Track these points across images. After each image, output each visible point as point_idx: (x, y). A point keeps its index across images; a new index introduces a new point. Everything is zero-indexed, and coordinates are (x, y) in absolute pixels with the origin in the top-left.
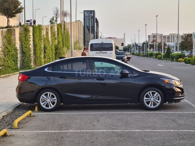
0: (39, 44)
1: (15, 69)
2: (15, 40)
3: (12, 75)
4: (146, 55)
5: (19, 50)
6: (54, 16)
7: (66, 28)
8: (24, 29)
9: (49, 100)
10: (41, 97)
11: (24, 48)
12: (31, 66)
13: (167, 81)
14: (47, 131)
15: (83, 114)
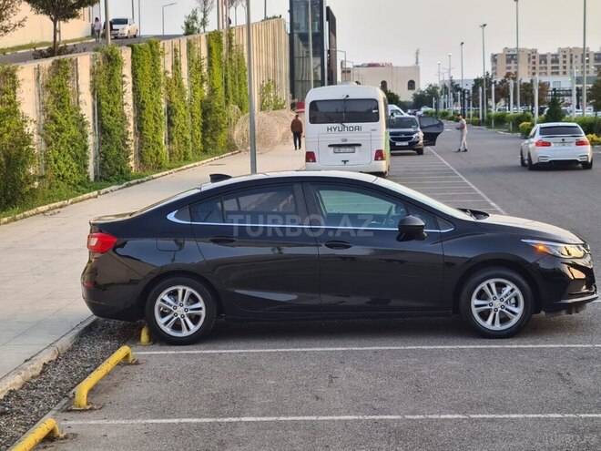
0: (152, 99)
1: (79, 184)
2: (79, 93)
3: (72, 203)
4: (483, 119)
5: (91, 124)
6: (199, 5)
7: (233, 44)
8: (104, 58)
9: (182, 309)
10: (158, 303)
11: (106, 116)
12: (129, 172)
13: (541, 248)
14: (176, 421)
15: (286, 353)
